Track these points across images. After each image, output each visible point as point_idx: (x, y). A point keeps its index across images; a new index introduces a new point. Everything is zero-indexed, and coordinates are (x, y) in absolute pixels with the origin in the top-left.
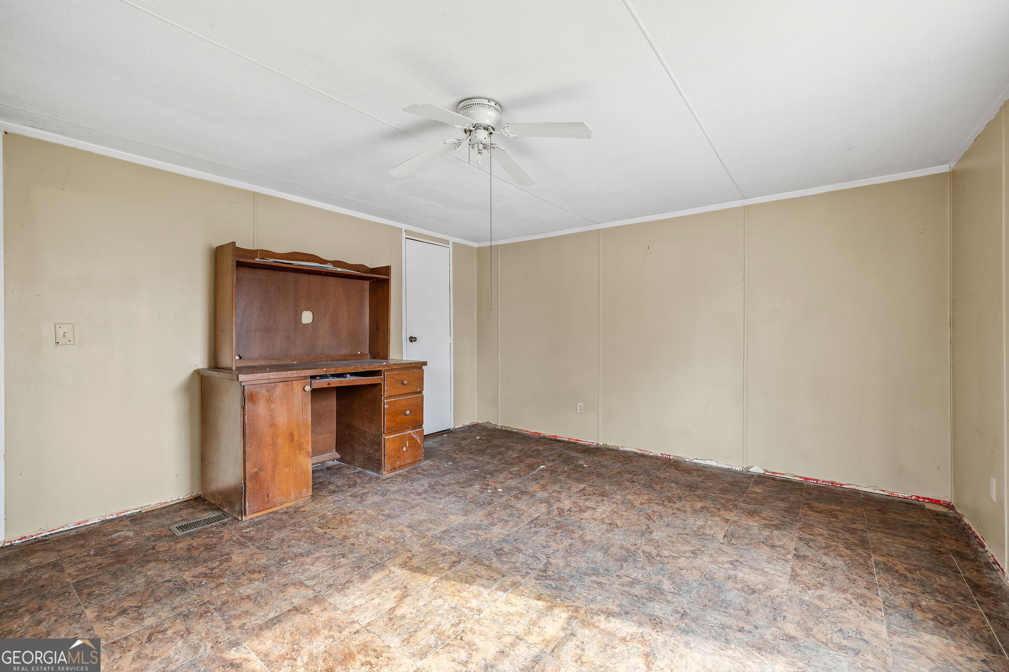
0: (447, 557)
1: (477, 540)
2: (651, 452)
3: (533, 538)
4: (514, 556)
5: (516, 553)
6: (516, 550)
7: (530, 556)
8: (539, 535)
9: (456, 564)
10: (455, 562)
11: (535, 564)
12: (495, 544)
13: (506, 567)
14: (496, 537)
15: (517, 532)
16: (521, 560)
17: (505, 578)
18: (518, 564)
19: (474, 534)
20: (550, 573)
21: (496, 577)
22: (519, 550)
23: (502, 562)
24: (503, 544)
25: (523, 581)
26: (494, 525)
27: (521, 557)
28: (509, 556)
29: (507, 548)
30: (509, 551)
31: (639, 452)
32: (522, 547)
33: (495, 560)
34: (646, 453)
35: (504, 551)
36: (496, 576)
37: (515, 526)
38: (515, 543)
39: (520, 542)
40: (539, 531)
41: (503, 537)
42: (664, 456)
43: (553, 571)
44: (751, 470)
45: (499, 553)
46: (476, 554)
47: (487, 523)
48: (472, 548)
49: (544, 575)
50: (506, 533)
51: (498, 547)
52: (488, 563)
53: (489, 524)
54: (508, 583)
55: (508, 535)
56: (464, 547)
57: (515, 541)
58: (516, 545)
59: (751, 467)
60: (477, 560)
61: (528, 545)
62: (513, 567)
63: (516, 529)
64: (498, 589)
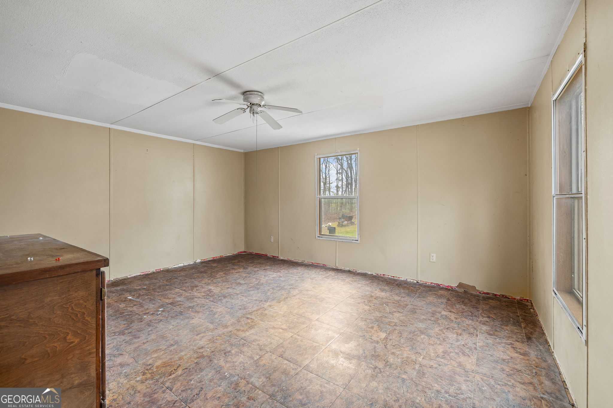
2: (149, 271)
31: (142, 274)
34: (147, 273)
42: (157, 270)
44: (197, 262)
59: (196, 261)
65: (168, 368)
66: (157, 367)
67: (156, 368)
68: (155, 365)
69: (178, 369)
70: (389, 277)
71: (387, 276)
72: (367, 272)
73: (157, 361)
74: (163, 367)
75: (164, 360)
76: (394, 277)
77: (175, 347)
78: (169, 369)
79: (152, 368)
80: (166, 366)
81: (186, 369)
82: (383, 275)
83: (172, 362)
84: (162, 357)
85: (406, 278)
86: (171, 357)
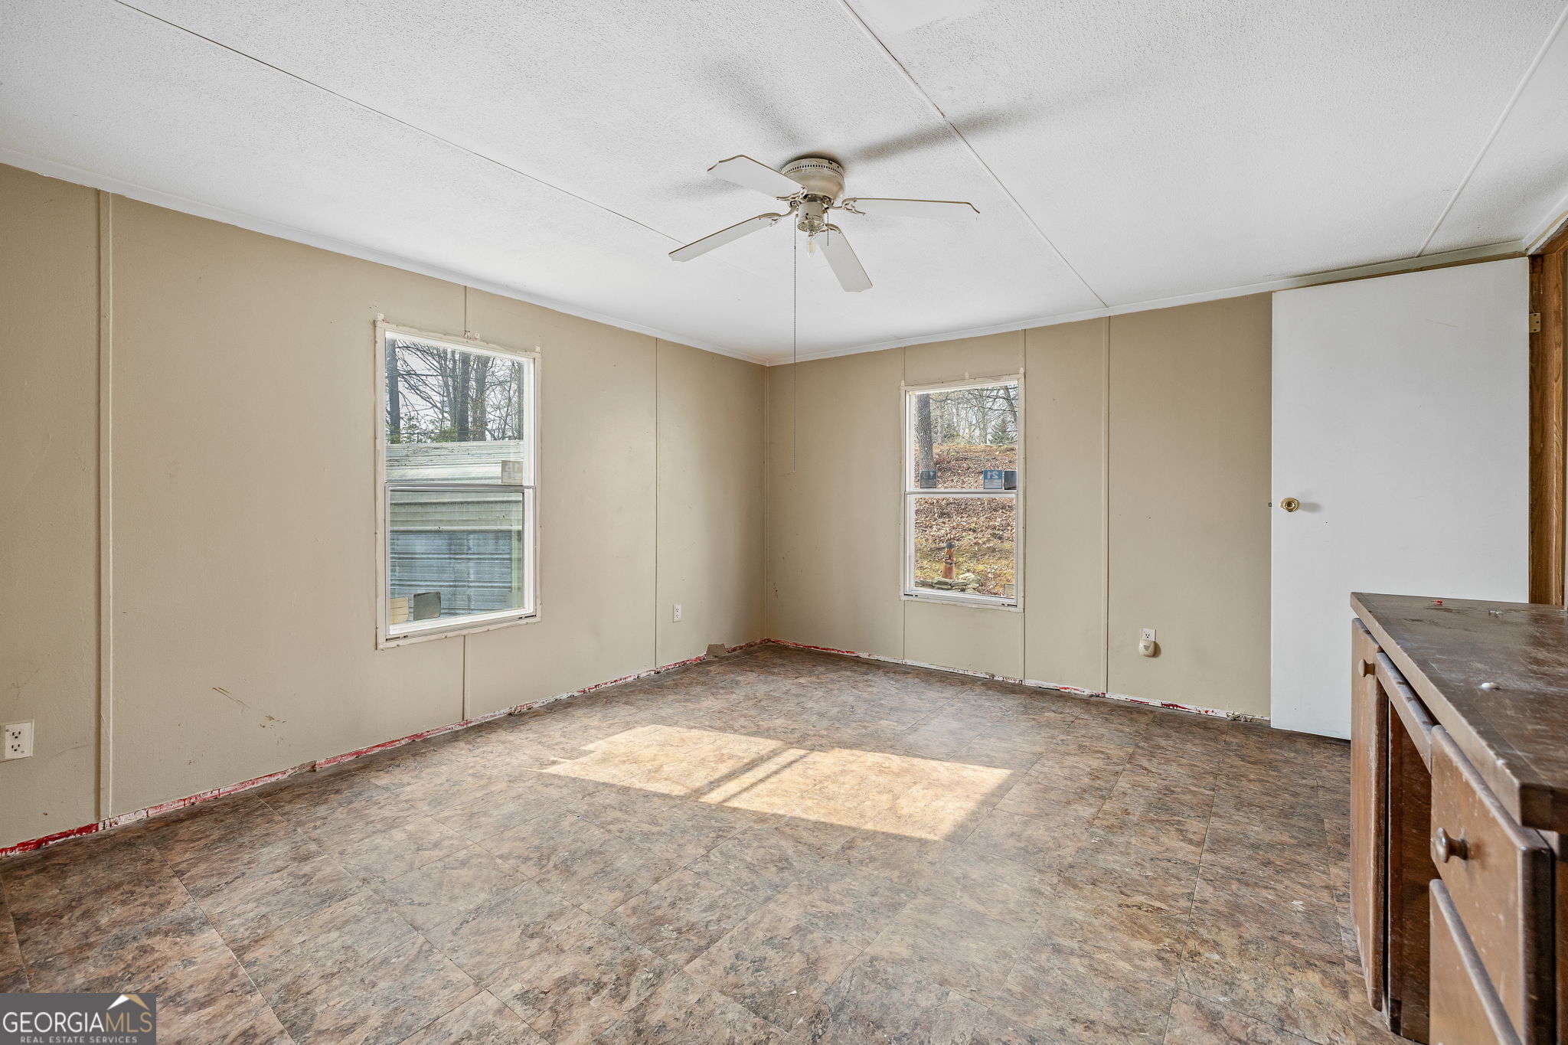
0: (866, 855)
1: (827, 889)
3: (721, 892)
4: (760, 858)
5: (755, 862)
6: (756, 868)
7: (734, 857)
8: (707, 902)
9: (847, 845)
10: (849, 848)
11: (730, 846)
12: (792, 878)
13: (773, 841)
14: (791, 895)
15: (749, 911)
16: (749, 852)
17: (775, 826)
18: (756, 844)
19: (833, 901)
20: (713, 835)
21: (787, 828)
22: (750, 868)
23: (779, 847)
24: (777, 880)
25: (752, 824)
26: (798, 929)
27: (749, 856)
28: (768, 857)
29: (771, 874)
30: (768, 865)
32: (745, 875)
33: (790, 852)
35: (776, 866)
36: (787, 830)
37: (753, 925)
38: (757, 883)
39: (746, 884)
40: (705, 911)
41: (779, 896)
43: (707, 837)
45: (783, 863)
46: (822, 863)
47: (815, 935)
48: (832, 872)
49: (721, 833)
50: (772, 906)
51: (786, 874)
52: (800, 848)
53: (811, 932)
54: (771, 822)
55: (768, 899)
56: (846, 874)
57: (755, 886)
58: (754, 877)
60: (819, 852)
61: (733, 877)
62: (763, 841)
63: (751, 918)
64: (782, 816)
65: (1143, 921)
66: (1158, 941)
67: (1162, 941)
68: (1155, 947)
69: (1134, 904)
70: (609, 685)
71: (603, 686)
72: (558, 697)
73: (1137, 951)
74: (1147, 931)
75: (1126, 939)
76: (616, 681)
77: (1061, 939)
78: (1144, 918)
79: (1167, 948)
80: (1141, 926)
81: (1122, 893)
82: (596, 686)
83: (1123, 922)
84: (1118, 948)
85: (637, 673)
86: (1103, 930)
